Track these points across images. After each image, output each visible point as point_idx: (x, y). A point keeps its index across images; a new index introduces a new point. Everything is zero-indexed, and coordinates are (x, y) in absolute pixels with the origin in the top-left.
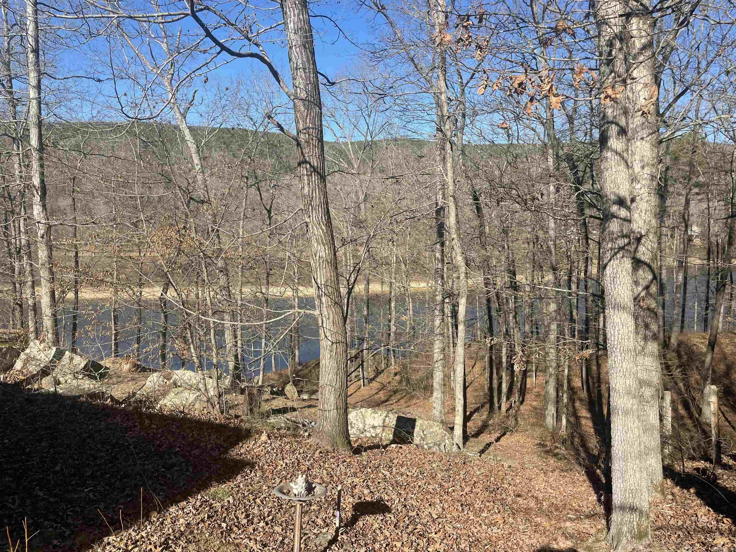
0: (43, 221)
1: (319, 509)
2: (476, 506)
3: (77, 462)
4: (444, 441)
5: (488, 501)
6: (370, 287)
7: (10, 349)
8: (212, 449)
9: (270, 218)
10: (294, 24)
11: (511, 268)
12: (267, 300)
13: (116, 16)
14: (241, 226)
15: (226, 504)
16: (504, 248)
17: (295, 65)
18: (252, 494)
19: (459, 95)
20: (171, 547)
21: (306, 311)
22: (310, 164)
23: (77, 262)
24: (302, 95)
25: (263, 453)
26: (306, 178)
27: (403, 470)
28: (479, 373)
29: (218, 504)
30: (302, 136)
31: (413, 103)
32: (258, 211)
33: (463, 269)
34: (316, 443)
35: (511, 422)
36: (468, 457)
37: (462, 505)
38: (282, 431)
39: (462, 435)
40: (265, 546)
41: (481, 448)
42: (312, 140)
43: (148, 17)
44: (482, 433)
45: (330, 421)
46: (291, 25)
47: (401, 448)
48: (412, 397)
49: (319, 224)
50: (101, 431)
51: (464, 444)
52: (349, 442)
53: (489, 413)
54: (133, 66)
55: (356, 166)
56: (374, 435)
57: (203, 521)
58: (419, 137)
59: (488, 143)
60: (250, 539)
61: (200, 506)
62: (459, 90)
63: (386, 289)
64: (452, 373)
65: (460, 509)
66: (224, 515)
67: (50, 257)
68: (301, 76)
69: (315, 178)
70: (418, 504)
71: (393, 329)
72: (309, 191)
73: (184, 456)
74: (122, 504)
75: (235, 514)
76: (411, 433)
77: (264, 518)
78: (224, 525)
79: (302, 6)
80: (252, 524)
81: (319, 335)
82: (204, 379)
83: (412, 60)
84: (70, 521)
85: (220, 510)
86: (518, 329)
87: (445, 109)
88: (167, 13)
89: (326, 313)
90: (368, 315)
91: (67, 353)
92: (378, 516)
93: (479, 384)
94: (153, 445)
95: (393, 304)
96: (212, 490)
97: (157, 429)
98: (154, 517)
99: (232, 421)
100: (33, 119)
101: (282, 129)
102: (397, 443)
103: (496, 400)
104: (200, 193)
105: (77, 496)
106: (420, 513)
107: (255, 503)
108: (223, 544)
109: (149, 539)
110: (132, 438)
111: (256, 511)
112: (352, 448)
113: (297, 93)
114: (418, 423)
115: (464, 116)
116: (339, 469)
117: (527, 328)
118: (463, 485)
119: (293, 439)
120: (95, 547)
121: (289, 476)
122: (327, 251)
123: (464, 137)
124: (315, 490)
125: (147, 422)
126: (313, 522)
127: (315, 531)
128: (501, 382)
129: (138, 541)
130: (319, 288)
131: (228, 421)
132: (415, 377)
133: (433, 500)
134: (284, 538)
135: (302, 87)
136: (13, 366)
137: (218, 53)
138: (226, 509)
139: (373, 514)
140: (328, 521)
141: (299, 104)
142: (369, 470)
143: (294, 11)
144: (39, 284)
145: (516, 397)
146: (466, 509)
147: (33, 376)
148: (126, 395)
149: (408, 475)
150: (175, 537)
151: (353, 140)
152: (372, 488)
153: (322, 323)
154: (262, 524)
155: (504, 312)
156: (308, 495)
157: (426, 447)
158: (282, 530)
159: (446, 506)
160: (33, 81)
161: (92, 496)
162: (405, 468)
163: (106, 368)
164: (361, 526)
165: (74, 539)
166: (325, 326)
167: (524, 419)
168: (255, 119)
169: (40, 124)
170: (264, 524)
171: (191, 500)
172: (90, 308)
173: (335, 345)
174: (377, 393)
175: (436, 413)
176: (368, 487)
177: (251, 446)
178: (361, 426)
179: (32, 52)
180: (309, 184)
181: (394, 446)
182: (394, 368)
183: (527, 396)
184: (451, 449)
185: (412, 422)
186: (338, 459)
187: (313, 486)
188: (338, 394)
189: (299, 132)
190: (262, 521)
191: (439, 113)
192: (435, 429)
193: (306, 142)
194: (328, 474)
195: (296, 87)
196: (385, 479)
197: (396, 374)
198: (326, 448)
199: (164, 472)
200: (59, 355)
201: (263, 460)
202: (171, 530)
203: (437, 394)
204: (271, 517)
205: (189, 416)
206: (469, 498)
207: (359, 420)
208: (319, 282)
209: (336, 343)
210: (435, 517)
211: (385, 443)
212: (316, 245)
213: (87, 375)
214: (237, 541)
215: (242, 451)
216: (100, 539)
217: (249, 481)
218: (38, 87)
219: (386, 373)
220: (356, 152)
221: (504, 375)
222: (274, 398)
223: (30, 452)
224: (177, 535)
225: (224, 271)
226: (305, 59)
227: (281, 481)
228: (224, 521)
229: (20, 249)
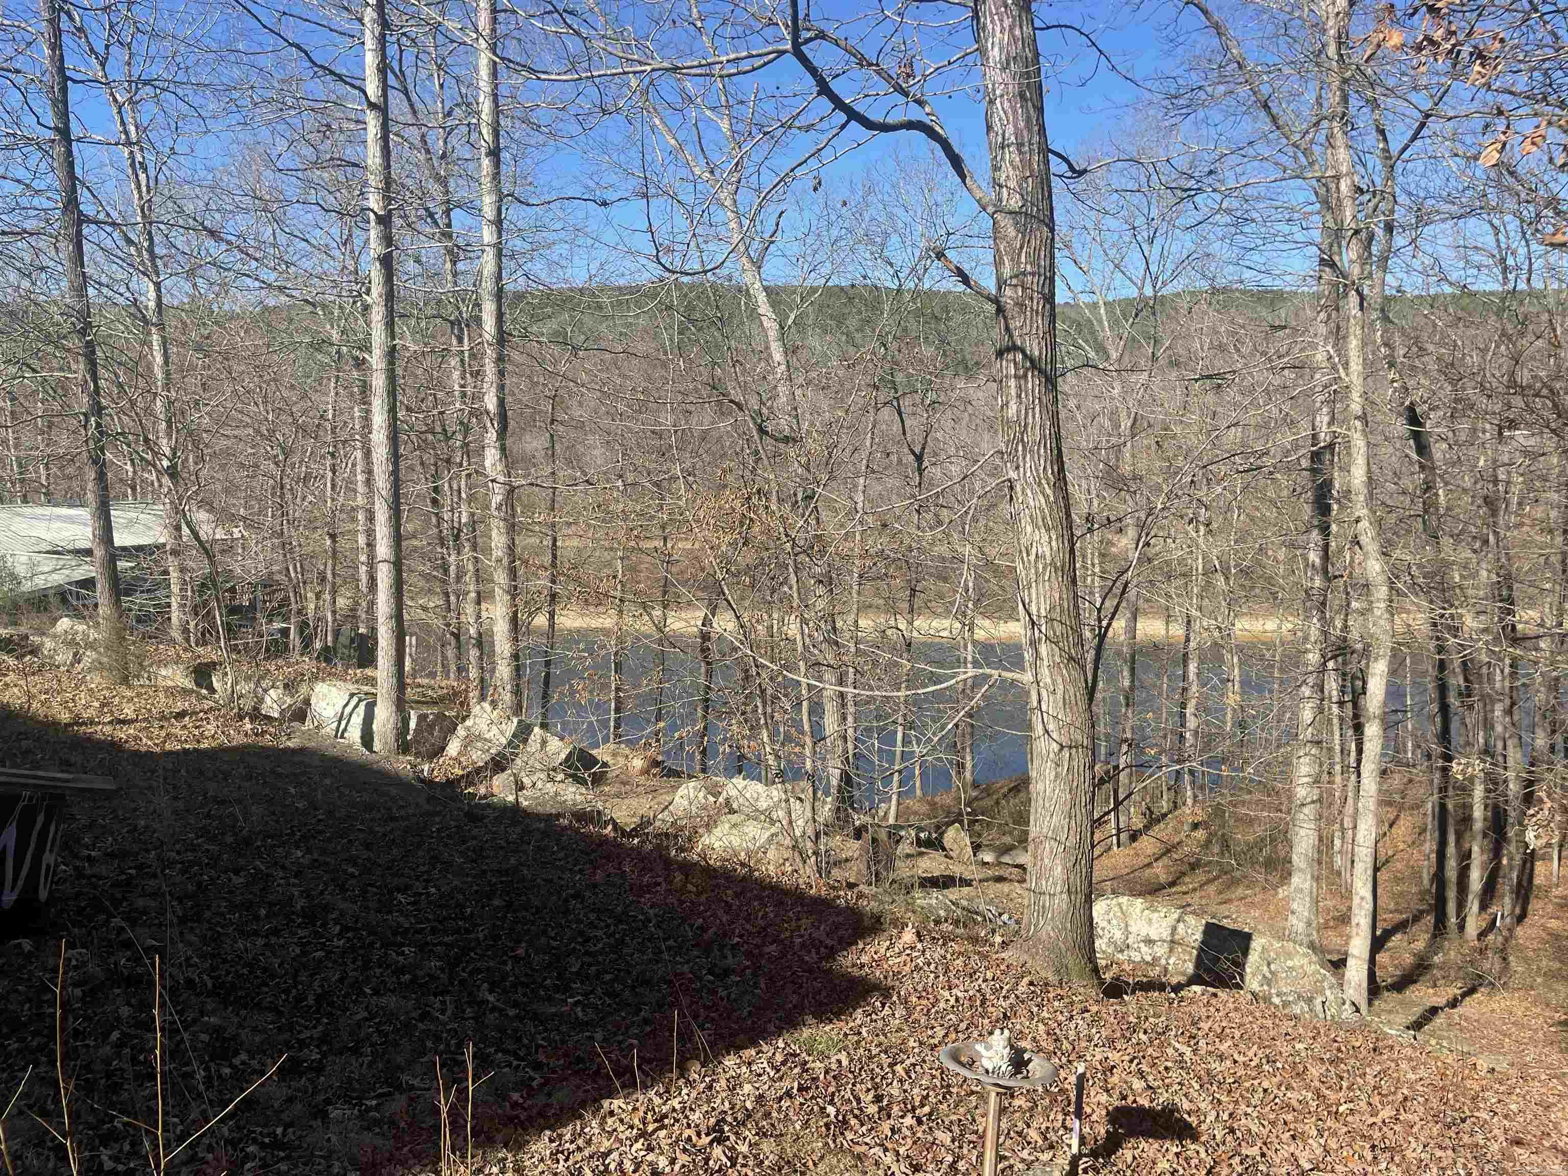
0: (501, 479)
1: (1031, 1109)
2: (1409, 1154)
3: (554, 944)
4: (1322, 992)
5: (1441, 1147)
6: (1139, 626)
7: (441, 717)
8: (803, 945)
9: (920, 471)
10: (1001, 49)
11: (1505, 593)
12: (909, 645)
13: (648, 68)
14: (861, 488)
15: (834, 1066)
16: (1486, 542)
17: (1000, 139)
18: (886, 1052)
19: (1378, 180)
20: (728, 1138)
21: (1004, 674)
22: (1023, 352)
23: (555, 556)
24: (1012, 202)
25: (907, 969)
26: (1012, 383)
27: (1224, 1047)
28: (1409, 840)
29: (818, 1064)
30: (1008, 292)
31: (1262, 205)
32: (894, 458)
33: (1382, 592)
34: (1021, 961)
35: (1491, 964)
36: (1386, 1036)
37: (1373, 1147)
38: (947, 927)
39: (1365, 984)
40: (917, 1168)
41: (1412, 1018)
42: (1032, 299)
43: (709, 64)
44: (1415, 982)
45: (1053, 918)
46: (995, 54)
47: (1215, 995)
48: (1234, 883)
49: (1040, 484)
50: (595, 886)
51: (1370, 1003)
52: (1096, 970)
53: (1434, 936)
54: (672, 167)
55: (1114, 355)
56: (1148, 958)
57: (789, 1094)
58: (1277, 283)
59: (1448, 289)
60: (886, 1150)
61: (784, 1063)
62: (1379, 167)
63: (1177, 630)
64: (1338, 834)
65: (1369, 1156)
66: (831, 1089)
67: (511, 548)
68: (1011, 162)
69: (1033, 382)
70: (1265, 1132)
71: (1192, 723)
72: (1019, 411)
73: (749, 955)
74: (636, 1037)
75: (852, 1091)
76: (1240, 965)
77: (914, 1109)
78: (831, 1110)
79: (1021, 8)
80: (889, 1117)
81: (1030, 728)
82: (787, 801)
83: (1266, 106)
84: (542, 1058)
85: (822, 1077)
86: (1516, 740)
87: (1348, 214)
88: (745, 54)
89: (1049, 680)
90: (1132, 688)
91: (537, 730)
92: (1168, 1144)
93: (1407, 866)
94: (691, 926)
95: (1192, 668)
96: (806, 1033)
97: (699, 894)
98: (695, 1071)
99: (842, 893)
100: (488, 285)
101: (966, 280)
102: (1207, 984)
103: (1451, 907)
104: (783, 423)
105: (553, 1010)
106: (1269, 1153)
107: (894, 1072)
108: (830, 1152)
109: (687, 1117)
110: (652, 907)
111: (895, 1091)
112: (1102, 982)
113: (1000, 200)
114: (1257, 944)
115: (1389, 228)
116: (1073, 1026)
117: (1541, 741)
118: (1376, 1100)
119: (970, 948)
120: (588, 1116)
121: (963, 1026)
122: (1054, 543)
123: (1389, 278)
124: (1030, 1067)
125: (679, 877)
126: (1019, 1134)
127: (1025, 1154)
128: (1468, 867)
129: (665, 1116)
130: (1033, 623)
131: (833, 894)
132: (1242, 837)
133: (1300, 1127)
134: (958, 1158)
135: (1012, 184)
136: (443, 749)
137: (843, 127)
138: (834, 1077)
139: (1156, 1138)
140: (1052, 1136)
141: (1005, 221)
142: (1144, 1038)
143: (1001, 20)
144: (491, 596)
145: (1504, 907)
146: (1384, 1158)
147: (478, 770)
148: (637, 820)
149: (1235, 1062)
150: (735, 1119)
151: (1110, 298)
152: (1150, 1078)
153: (1039, 702)
154: (909, 1120)
155: (1483, 698)
156: (1015, 1074)
157: (1276, 1000)
158: (953, 1141)
159: (1333, 1144)
160: (489, 212)
161: (580, 1014)
162: (1230, 1043)
163: (605, 765)
164: (1129, 1160)
165: (549, 1095)
166: (1044, 708)
167: (1526, 960)
168: (898, 263)
169: (499, 294)
170: (914, 1122)
171: (765, 1048)
172: (581, 646)
173: (1066, 753)
174: (1149, 865)
175: (1297, 924)
176: (1142, 1075)
177: (883, 951)
178: (1118, 935)
179: (487, 155)
180: (1019, 396)
181: (1197, 989)
182: (1189, 811)
183: (1535, 905)
184: (1340, 1012)
185: (1243, 940)
186: (1072, 1003)
187: (1026, 1056)
188: (1073, 859)
189: (1001, 283)
190: (910, 1115)
191: (1331, 224)
192: (1296, 962)
193: (1016, 304)
194: (1048, 1034)
195: (1000, 186)
196: (1181, 1062)
197: (1195, 826)
198: (1043, 974)
199: (712, 983)
200: (523, 733)
201: (908, 985)
202: (727, 1103)
203: (1301, 881)
204: (927, 1109)
205: (756, 874)
206: (1390, 1134)
207: (1114, 922)
208: (1034, 609)
209: (1070, 747)
210: (1307, 1166)
211: (1174, 981)
212: (1029, 529)
213: (571, 776)
214: (858, 1149)
215: (865, 959)
216: (596, 1101)
217: (880, 1024)
218: (498, 222)
219: (1172, 820)
220: (1115, 323)
221: (1476, 849)
222: (921, 854)
223: (472, 914)
224: (740, 1116)
225: (826, 581)
226: (1022, 124)
227: (946, 1035)
228: (832, 1102)
229: (460, 530)
